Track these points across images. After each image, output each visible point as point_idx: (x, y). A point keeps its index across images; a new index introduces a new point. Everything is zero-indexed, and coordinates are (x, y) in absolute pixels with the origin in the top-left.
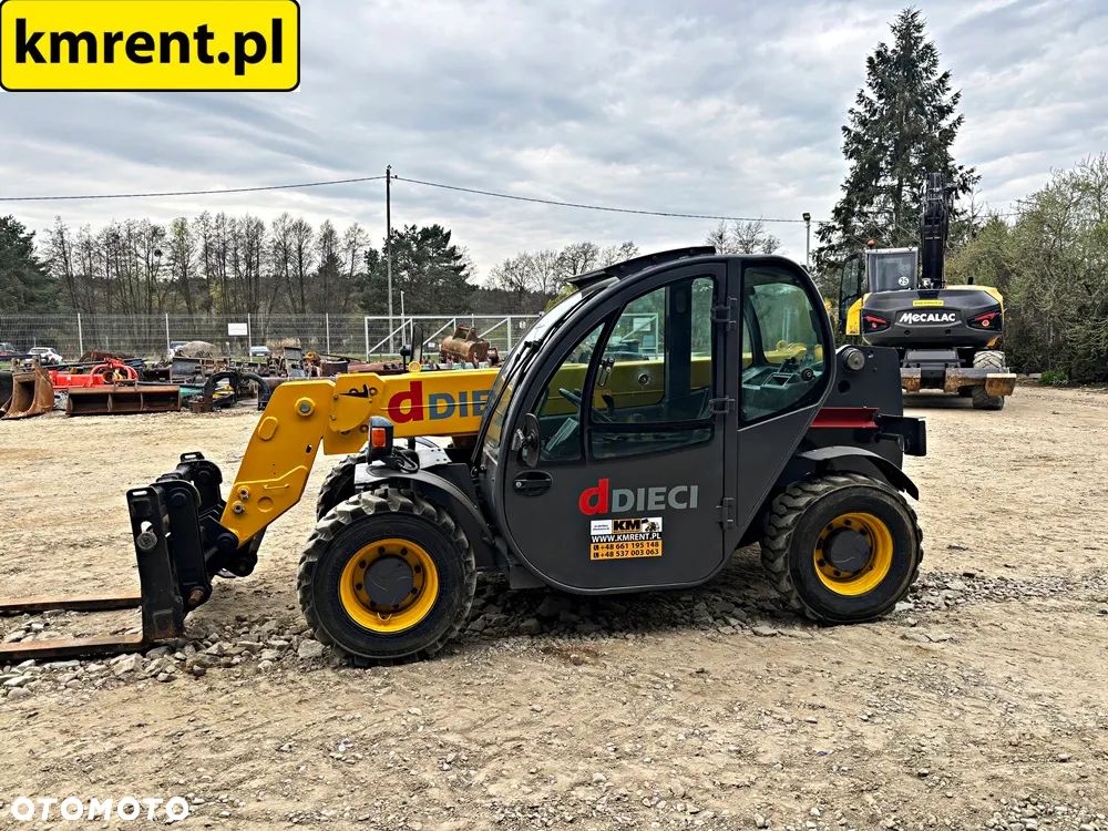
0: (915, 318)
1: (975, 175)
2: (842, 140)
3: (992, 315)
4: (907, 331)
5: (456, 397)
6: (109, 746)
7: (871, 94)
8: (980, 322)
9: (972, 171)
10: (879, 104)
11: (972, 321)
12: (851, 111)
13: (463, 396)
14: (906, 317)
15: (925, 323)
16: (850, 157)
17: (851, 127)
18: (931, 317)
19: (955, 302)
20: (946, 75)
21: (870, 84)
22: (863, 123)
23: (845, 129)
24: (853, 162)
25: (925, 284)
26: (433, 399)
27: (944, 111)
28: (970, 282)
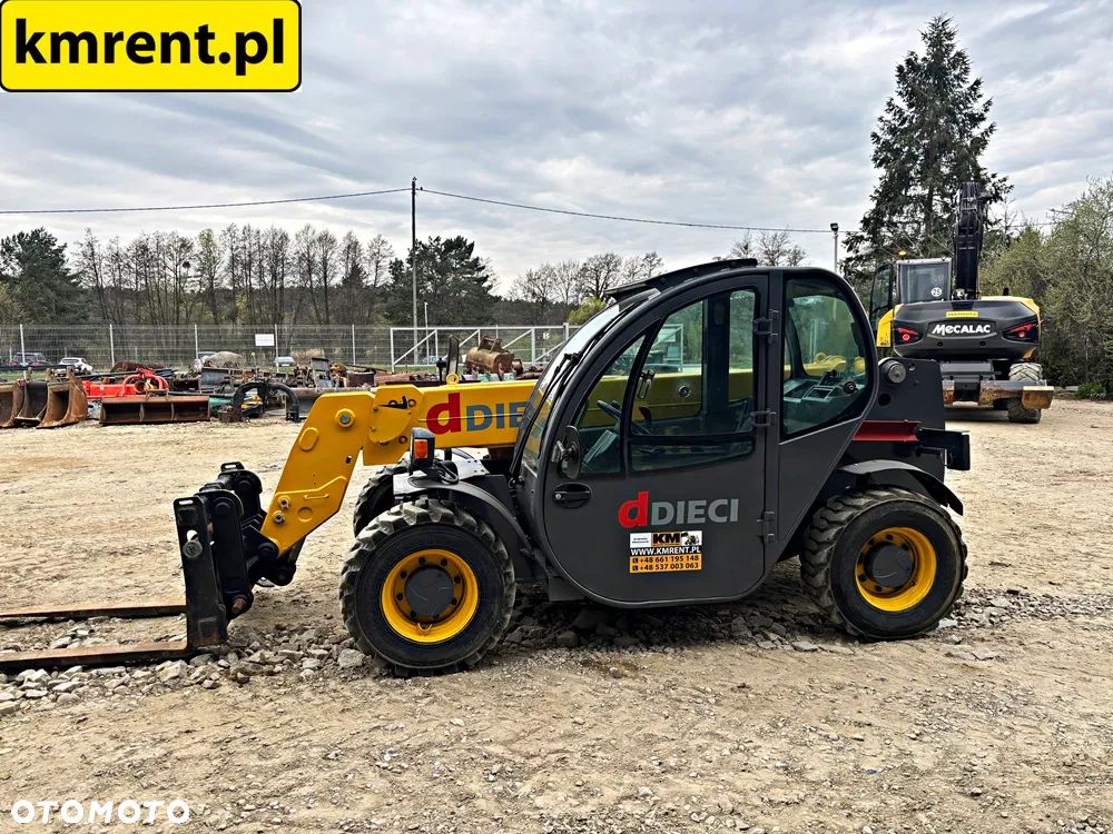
0: (949, 329)
1: (1008, 184)
2: (872, 148)
3: (1029, 327)
4: (940, 343)
5: (493, 409)
6: (159, 751)
7: (901, 103)
8: (1017, 334)
9: (1005, 180)
10: (908, 112)
11: (1007, 332)
12: (881, 119)
13: (500, 408)
14: (939, 329)
15: (960, 334)
16: (879, 165)
17: (880, 134)
18: (965, 329)
19: (989, 313)
20: (977, 83)
21: (900, 93)
22: (892, 131)
23: (874, 135)
24: (882, 171)
25: (959, 294)
26: (471, 410)
27: (976, 119)
28: (1006, 293)
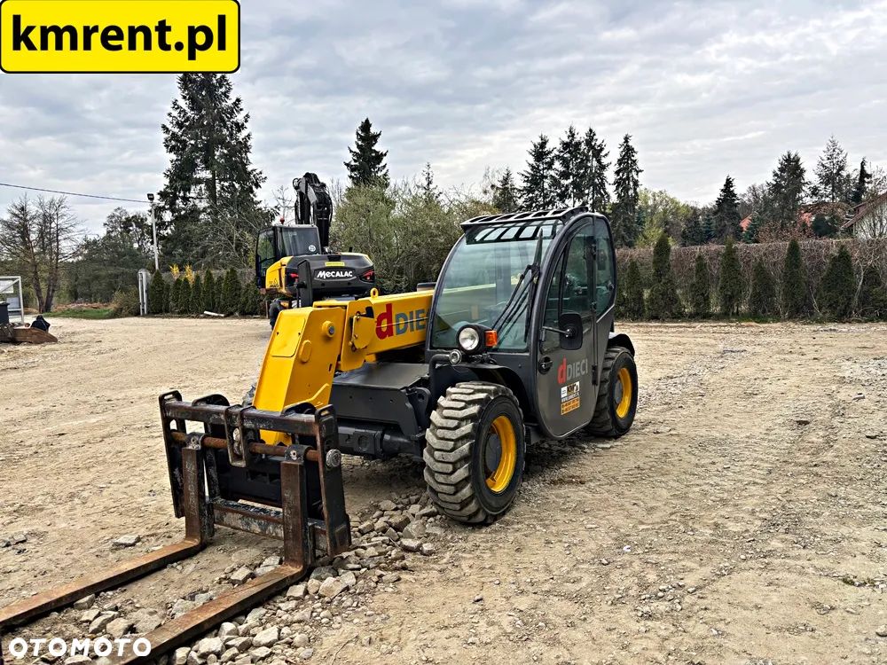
0: (328, 274)
1: (263, 176)
2: (163, 136)
3: (371, 273)
4: (323, 284)
5: (408, 316)
7: (183, 104)
8: (366, 277)
9: (261, 173)
10: (190, 113)
11: (361, 277)
12: (170, 114)
13: (411, 313)
14: (321, 274)
15: (335, 278)
16: (171, 151)
17: (169, 126)
18: (338, 274)
19: (350, 263)
20: (238, 100)
21: (184, 98)
22: (180, 125)
23: (164, 127)
24: (173, 156)
25: (327, 250)
26: (398, 316)
27: (240, 127)
28: (350, 251)
